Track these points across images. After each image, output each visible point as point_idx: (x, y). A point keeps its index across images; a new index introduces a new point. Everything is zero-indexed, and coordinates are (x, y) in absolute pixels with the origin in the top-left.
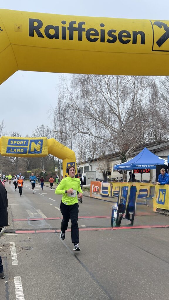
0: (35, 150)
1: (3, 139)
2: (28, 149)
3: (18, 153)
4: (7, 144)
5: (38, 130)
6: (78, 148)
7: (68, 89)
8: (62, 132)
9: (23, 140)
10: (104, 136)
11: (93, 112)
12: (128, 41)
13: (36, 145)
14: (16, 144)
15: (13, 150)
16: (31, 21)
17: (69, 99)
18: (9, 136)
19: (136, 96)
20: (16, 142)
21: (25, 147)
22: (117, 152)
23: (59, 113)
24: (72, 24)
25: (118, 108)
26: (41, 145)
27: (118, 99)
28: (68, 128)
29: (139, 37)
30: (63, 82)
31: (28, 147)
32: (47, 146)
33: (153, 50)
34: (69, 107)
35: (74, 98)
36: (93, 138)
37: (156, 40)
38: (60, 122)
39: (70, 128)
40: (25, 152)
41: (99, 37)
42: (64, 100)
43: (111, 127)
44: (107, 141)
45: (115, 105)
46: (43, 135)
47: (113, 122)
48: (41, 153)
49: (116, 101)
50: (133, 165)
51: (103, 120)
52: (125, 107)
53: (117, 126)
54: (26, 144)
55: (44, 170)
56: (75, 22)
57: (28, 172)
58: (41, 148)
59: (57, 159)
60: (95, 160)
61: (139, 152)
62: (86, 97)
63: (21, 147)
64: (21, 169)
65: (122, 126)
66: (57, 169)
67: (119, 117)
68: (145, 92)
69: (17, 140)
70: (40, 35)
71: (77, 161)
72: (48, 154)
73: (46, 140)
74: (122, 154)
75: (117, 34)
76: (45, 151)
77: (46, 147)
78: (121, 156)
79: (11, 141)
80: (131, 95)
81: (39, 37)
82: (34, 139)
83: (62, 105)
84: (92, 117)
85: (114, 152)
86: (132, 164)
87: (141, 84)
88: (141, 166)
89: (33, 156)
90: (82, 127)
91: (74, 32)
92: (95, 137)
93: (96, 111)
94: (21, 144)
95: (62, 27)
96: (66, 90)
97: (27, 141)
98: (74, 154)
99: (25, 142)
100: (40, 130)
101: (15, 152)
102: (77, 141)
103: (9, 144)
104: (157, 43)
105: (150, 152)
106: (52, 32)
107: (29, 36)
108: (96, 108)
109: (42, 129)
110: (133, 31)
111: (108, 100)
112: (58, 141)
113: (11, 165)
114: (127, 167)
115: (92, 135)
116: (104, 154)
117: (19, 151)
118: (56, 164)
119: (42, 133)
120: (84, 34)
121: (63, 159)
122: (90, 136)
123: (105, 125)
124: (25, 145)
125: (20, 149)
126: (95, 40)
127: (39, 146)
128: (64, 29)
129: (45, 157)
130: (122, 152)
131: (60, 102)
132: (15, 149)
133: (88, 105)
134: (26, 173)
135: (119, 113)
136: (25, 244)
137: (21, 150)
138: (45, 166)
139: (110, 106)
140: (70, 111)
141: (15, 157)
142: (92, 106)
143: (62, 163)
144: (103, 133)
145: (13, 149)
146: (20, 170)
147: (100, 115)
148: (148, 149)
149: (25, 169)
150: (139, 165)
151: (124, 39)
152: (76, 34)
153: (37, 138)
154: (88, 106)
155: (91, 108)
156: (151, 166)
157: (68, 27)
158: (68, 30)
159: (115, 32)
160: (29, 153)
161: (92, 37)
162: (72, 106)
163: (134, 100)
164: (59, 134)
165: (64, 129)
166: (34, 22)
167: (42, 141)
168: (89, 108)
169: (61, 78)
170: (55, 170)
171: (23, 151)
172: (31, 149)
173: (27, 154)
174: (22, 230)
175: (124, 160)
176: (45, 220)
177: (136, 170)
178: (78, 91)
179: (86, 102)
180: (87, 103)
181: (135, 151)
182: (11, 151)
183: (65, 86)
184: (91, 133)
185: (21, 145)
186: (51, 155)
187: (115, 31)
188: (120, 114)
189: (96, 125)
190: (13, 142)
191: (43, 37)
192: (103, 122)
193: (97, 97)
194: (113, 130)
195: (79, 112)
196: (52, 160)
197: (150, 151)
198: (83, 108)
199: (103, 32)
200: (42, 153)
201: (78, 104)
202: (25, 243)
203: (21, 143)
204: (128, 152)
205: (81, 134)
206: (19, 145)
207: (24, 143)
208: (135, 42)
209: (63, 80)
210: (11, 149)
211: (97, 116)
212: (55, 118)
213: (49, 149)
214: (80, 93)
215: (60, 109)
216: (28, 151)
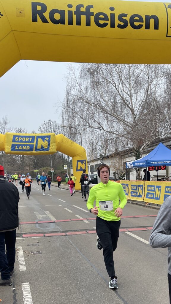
0: (42, 147)
1: (7, 135)
2: (35, 147)
4: (12, 141)
5: (45, 126)
6: (88, 144)
7: (76, 80)
8: (70, 127)
9: (29, 137)
10: (117, 131)
11: (104, 105)
12: (140, 27)
13: (43, 142)
14: (21, 141)
15: (18, 148)
16: (34, 5)
17: (77, 91)
18: (14, 133)
19: (151, 87)
20: (21, 138)
21: (31, 144)
22: (131, 148)
23: (67, 106)
24: (79, 7)
25: (131, 100)
26: (49, 142)
27: (131, 90)
28: (77, 123)
29: (152, 21)
30: (71, 72)
31: (34, 144)
32: (55, 142)
33: (168, 35)
34: (78, 99)
35: (83, 90)
36: (105, 133)
37: (170, 26)
38: (69, 116)
39: (79, 122)
40: (31, 149)
41: (109, 22)
42: (73, 92)
43: (124, 121)
44: (119, 136)
45: (128, 96)
46: (50, 131)
47: (125, 115)
48: (49, 150)
49: (129, 93)
50: (148, 162)
51: (115, 114)
52: (139, 99)
53: (130, 120)
54: (33, 141)
55: (52, 168)
56: (82, 6)
57: (35, 171)
58: (49, 145)
59: (66, 157)
60: (108, 157)
61: (154, 147)
62: (96, 89)
63: (27, 144)
64: (28, 168)
65: (136, 119)
66: (66, 167)
67: (132, 110)
68: (160, 82)
69: (22, 137)
70: (44, 20)
71: (88, 158)
72: (56, 152)
73: (54, 135)
74: (135, 150)
75: (128, 18)
76: (53, 148)
77: (54, 144)
78: (135, 152)
79: (16, 138)
80: (145, 86)
81: (43, 22)
82: (41, 135)
83: (70, 97)
84: (103, 110)
85: (128, 148)
86: (147, 160)
87: (155, 74)
88: (156, 162)
89: (40, 154)
90: (92, 121)
91: (82, 16)
92: (107, 132)
93: (107, 104)
94: (26, 140)
95: (69, 11)
96: (74, 81)
97: (33, 137)
98: (85, 151)
99: (31, 138)
100: (47, 125)
101: (20, 149)
102: (87, 137)
103: (14, 141)
105: (166, 148)
106: (57, 16)
107: (32, 21)
108: (107, 100)
109: (49, 124)
110: (145, 15)
111: (120, 92)
112: (66, 137)
113: (17, 164)
114: (142, 164)
115: (104, 130)
116: (116, 150)
117: (25, 149)
118: (65, 162)
119: (49, 128)
120: (92, 18)
121: (73, 156)
122: (102, 131)
123: (118, 119)
124: (31, 142)
125: (25, 147)
126: (105, 25)
127: (46, 142)
128: (70, 13)
129: (54, 155)
130: (136, 148)
131: (68, 94)
132: (21, 147)
133: (99, 98)
134: (33, 172)
135: (132, 105)
136: (34, 249)
137: (27, 148)
138: (53, 164)
139: (123, 98)
140: (79, 104)
141: (21, 156)
142: (102, 98)
143: (71, 161)
144: (115, 127)
145: (18, 146)
146: (27, 170)
147: (111, 108)
148: (164, 144)
149: (32, 168)
150: (154, 162)
151: (136, 24)
152: (83, 18)
153: (44, 134)
154: (99, 99)
155: (102, 100)
156: (167, 163)
157: (74, 11)
158: (75, 14)
159: (126, 17)
160: (35, 150)
161: (101, 22)
162: (81, 98)
163: (148, 91)
164: (68, 129)
165: (73, 124)
166: (37, 6)
167: (49, 137)
168: (100, 101)
169: (69, 68)
170: (65, 169)
171: (29, 149)
172: (38, 146)
173: (34, 152)
174: (30, 233)
175: (138, 157)
176: (54, 222)
177: (151, 167)
178: (87, 82)
179: (96, 94)
180: (98, 95)
181: (150, 147)
182: (16, 148)
183: (73, 77)
184: (103, 128)
185: (27, 142)
186: (60, 153)
187: (126, 15)
188: (134, 106)
189: (107, 119)
190: (18, 139)
191: (48, 23)
192: (116, 115)
193: (108, 88)
194: (125, 123)
195: (89, 105)
196: (61, 157)
197: (166, 146)
198: (93, 100)
199: (113, 16)
201: (87, 96)
202: (34, 247)
204: (142, 147)
205: (91, 129)
206: (25, 142)
207: (29, 140)
208: (147, 27)
209: (70, 70)
210: (16, 147)
211: (109, 109)
212: (63, 112)
213: (57, 146)
214: (89, 85)
215: (69, 102)
216: (34, 148)
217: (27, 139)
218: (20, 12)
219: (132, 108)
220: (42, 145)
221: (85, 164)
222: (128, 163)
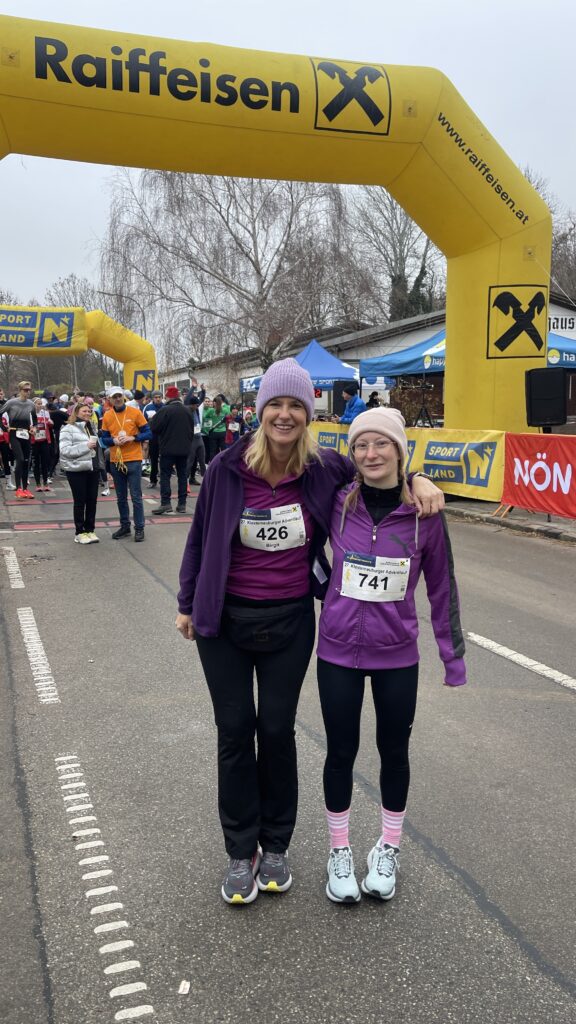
0: (55, 338)
2: (37, 336)
3: (12, 344)
5: (60, 288)
6: (160, 336)
7: (133, 193)
8: (120, 296)
10: (222, 310)
11: (194, 251)
12: (262, 104)
13: (57, 326)
14: (6, 323)
16: (41, 43)
17: (136, 217)
19: (296, 217)
20: (5, 316)
21: (29, 329)
22: (253, 348)
23: (113, 250)
24: (136, 53)
25: (255, 243)
26: (70, 325)
27: (254, 222)
28: (134, 288)
29: (286, 95)
31: (36, 330)
32: (83, 328)
33: (318, 126)
34: (138, 235)
35: (149, 215)
36: (197, 313)
37: (322, 106)
38: (116, 270)
39: (140, 286)
40: (29, 342)
41: (198, 90)
42: (126, 219)
43: (238, 288)
44: (229, 320)
45: (248, 235)
46: (73, 300)
47: (242, 276)
48: (69, 345)
49: (250, 228)
51: (220, 271)
52: (271, 241)
53: (252, 286)
54: (32, 324)
56: (143, 52)
58: (70, 333)
59: (110, 361)
60: (202, 367)
62: (177, 213)
63: (19, 329)
65: (265, 286)
67: (256, 265)
69: (7, 313)
71: (160, 366)
72: (86, 348)
73: (83, 313)
74: (263, 354)
75: (237, 86)
76: (79, 342)
77: (82, 332)
78: (262, 357)
81: (59, 80)
82: (51, 309)
83: (120, 230)
84: (193, 262)
85: (247, 349)
89: (50, 354)
90: (169, 285)
91: (141, 73)
92: (202, 310)
93: (202, 246)
94: (17, 322)
95: (114, 61)
96: (128, 194)
97: (34, 315)
98: (152, 350)
99: (28, 317)
100: (66, 286)
101: (3, 342)
102: (156, 320)
104: (326, 111)
105: (325, 352)
106: (89, 71)
107: (37, 77)
108: (202, 240)
109: (71, 284)
110: (273, 82)
111: (230, 224)
112: (111, 318)
115: (194, 306)
116: (227, 351)
117: (14, 340)
118: (108, 375)
119: (71, 294)
120: (163, 79)
121: (125, 361)
122: (189, 308)
123: (225, 284)
124: (27, 326)
125: (15, 336)
126: (190, 96)
127: (64, 327)
128: (117, 65)
129: (81, 356)
130: (264, 349)
131: (114, 224)
132: (4, 335)
133: (183, 234)
135: (256, 256)
136: (40, 551)
137: (19, 338)
138: (79, 378)
139: (236, 238)
140: (140, 245)
142: (192, 235)
143: (121, 372)
144: (219, 302)
147: (211, 258)
148: (320, 343)
151: (254, 98)
152: (144, 78)
153: (58, 309)
154: (184, 236)
155: (190, 240)
157: (126, 62)
158: (126, 69)
159: (233, 81)
160: (38, 345)
161: (182, 89)
162: (142, 233)
164: (114, 299)
165: (126, 289)
166: (48, 46)
167: (71, 315)
168: (185, 241)
171: (23, 340)
172: (45, 335)
173: (35, 347)
174: (27, 523)
179: (178, 225)
180: (182, 227)
181: (294, 347)
183: (127, 185)
184: (192, 301)
185: (19, 325)
186: (95, 352)
187: (232, 79)
188: (260, 257)
189: (202, 282)
191: (70, 82)
192: (220, 275)
193: (204, 212)
194: (242, 294)
195: (162, 249)
196: (99, 362)
197: (325, 348)
198: (171, 239)
199: (206, 78)
200: (73, 347)
201: (158, 228)
203: (18, 320)
204: (278, 348)
205: (166, 303)
206: (15, 325)
207: (24, 320)
208: (277, 106)
211: (205, 261)
212: (102, 262)
213: (89, 336)
214: (162, 203)
215: (115, 241)
216: (36, 341)
217: (20, 319)
218: (11, 57)
219: (257, 260)
220: (53, 335)
221: (153, 379)
222: (245, 381)
